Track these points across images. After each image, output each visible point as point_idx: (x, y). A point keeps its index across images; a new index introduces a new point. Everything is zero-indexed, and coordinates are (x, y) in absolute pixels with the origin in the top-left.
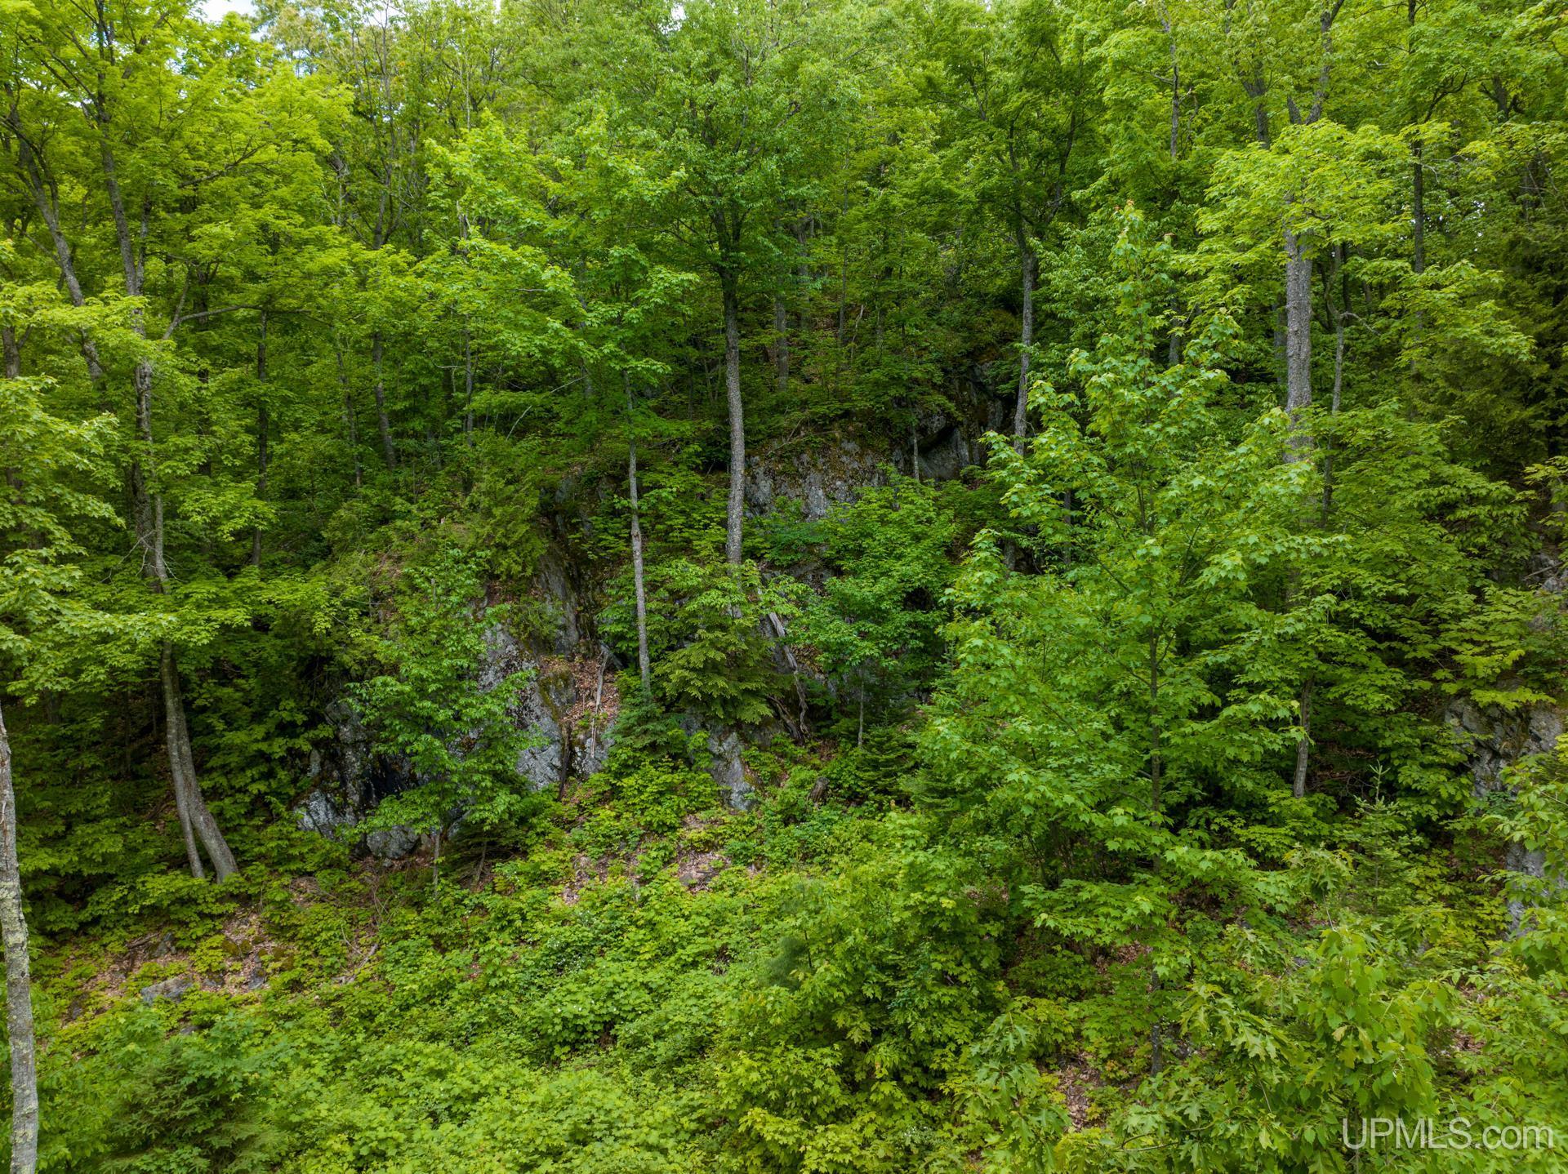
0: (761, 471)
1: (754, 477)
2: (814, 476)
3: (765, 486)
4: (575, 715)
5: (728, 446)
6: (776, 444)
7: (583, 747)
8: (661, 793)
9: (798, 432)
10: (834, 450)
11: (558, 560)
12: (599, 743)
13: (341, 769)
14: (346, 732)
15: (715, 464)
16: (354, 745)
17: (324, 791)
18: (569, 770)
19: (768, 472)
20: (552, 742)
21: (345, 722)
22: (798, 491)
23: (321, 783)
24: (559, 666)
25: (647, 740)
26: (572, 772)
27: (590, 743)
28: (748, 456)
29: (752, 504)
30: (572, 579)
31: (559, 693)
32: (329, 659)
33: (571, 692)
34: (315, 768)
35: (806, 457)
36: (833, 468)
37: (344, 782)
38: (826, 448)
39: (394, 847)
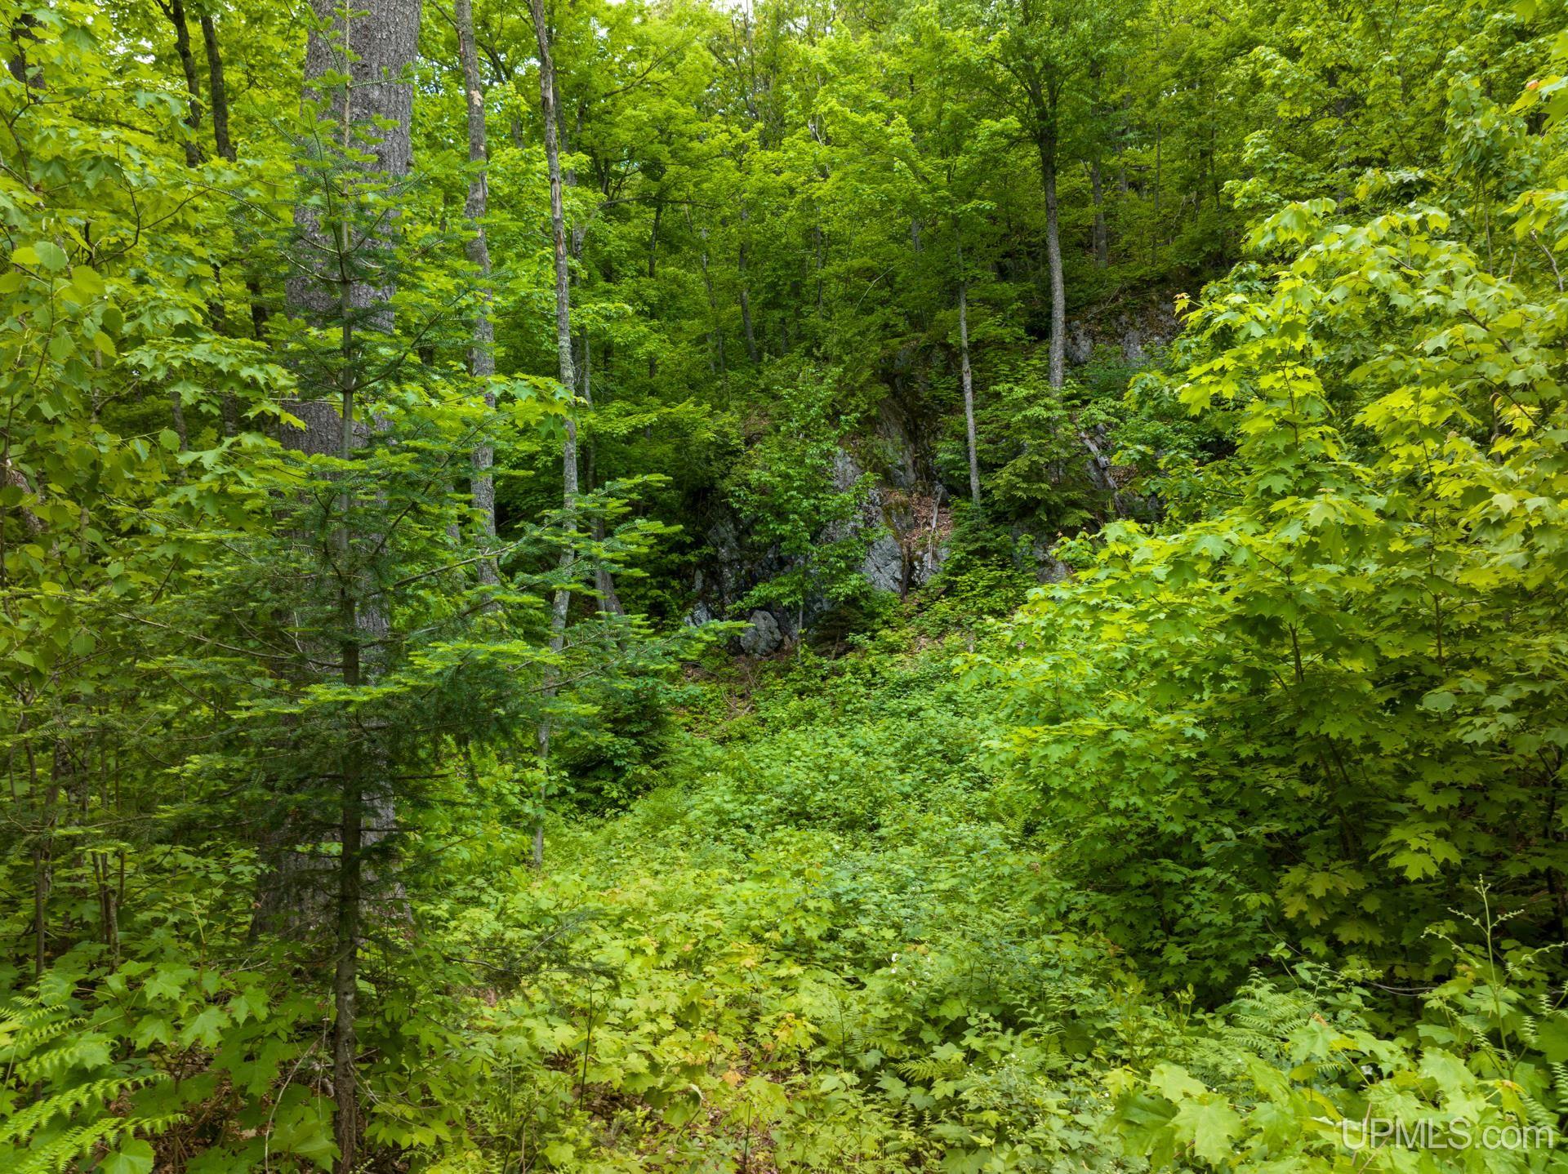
0: (1081, 332)
1: (1074, 339)
2: (1132, 335)
3: (1085, 345)
4: (915, 537)
5: (1049, 315)
6: (1095, 309)
7: (921, 562)
8: (991, 588)
9: (1116, 299)
10: (1152, 311)
11: (898, 415)
12: (935, 556)
13: (719, 584)
14: (724, 553)
15: (1040, 331)
16: (730, 564)
17: (706, 602)
18: (909, 583)
19: (1090, 334)
20: (895, 558)
21: (723, 544)
22: (1116, 348)
23: (704, 597)
24: (899, 496)
25: (978, 545)
26: (913, 583)
27: (928, 557)
28: (1067, 322)
29: (1072, 363)
30: (910, 432)
31: (900, 519)
32: (712, 487)
33: (910, 520)
34: (698, 584)
35: (1124, 318)
36: (1151, 325)
37: (722, 596)
38: (1144, 309)
39: (762, 645)
